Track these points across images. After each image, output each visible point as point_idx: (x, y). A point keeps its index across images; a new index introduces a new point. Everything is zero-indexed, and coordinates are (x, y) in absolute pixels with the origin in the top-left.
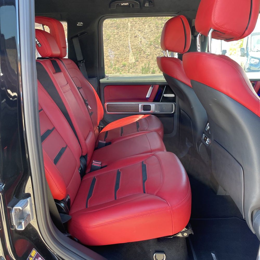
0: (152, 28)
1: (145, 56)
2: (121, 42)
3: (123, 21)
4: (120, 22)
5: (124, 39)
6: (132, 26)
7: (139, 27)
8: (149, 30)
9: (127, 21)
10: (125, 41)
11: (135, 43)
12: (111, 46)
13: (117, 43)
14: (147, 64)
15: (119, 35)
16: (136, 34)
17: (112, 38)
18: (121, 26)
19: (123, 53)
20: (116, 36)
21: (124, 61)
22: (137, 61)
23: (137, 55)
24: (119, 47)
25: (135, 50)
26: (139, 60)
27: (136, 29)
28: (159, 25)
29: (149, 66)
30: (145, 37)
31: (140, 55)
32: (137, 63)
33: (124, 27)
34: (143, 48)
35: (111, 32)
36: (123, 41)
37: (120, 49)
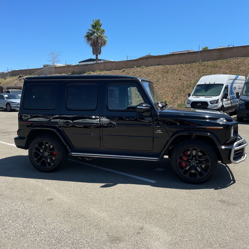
0: (195, 73)
1: (184, 95)
2: (167, 84)
3: (173, 67)
4: (170, 68)
5: (170, 81)
6: (179, 71)
7: (184, 71)
8: (192, 75)
9: (175, 67)
10: (170, 83)
11: (178, 84)
12: (159, 86)
13: (164, 84)
14: (183, 101)
15: (167, 78)
16: (180, 78)
17: (161, 81)
18: (170, 71)
19: (167, 92)
20: (165, 79)
21: (166, 98)
22: (177, 99)
23: (177, 94)
24: (165, 88)
25: (177, 90)
26: (179, 98)
27: (181, 73)
28: (201, 71)
29: (184, 103)
30: (187, 80)
31: (180, 94)
32: (176, 100)
33: (172, 72)
34: (184, 89)
35: (161, 76)
36: (169, 83)
37: (166, 89)
